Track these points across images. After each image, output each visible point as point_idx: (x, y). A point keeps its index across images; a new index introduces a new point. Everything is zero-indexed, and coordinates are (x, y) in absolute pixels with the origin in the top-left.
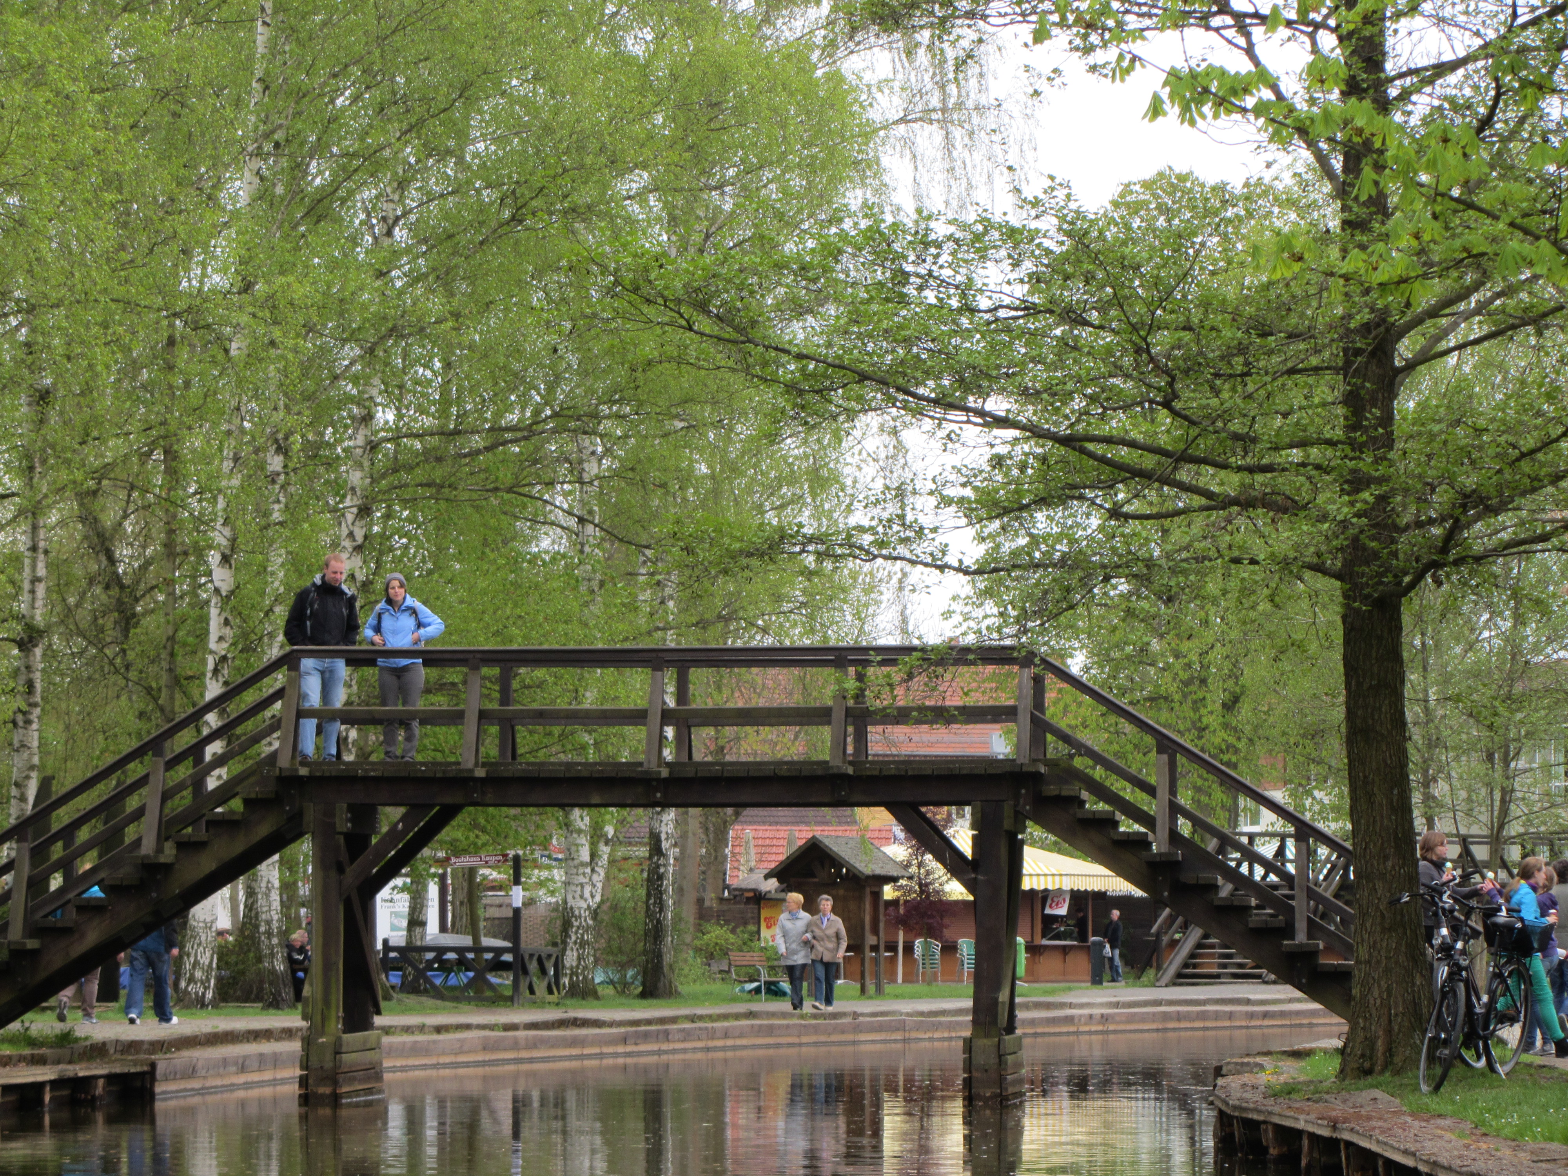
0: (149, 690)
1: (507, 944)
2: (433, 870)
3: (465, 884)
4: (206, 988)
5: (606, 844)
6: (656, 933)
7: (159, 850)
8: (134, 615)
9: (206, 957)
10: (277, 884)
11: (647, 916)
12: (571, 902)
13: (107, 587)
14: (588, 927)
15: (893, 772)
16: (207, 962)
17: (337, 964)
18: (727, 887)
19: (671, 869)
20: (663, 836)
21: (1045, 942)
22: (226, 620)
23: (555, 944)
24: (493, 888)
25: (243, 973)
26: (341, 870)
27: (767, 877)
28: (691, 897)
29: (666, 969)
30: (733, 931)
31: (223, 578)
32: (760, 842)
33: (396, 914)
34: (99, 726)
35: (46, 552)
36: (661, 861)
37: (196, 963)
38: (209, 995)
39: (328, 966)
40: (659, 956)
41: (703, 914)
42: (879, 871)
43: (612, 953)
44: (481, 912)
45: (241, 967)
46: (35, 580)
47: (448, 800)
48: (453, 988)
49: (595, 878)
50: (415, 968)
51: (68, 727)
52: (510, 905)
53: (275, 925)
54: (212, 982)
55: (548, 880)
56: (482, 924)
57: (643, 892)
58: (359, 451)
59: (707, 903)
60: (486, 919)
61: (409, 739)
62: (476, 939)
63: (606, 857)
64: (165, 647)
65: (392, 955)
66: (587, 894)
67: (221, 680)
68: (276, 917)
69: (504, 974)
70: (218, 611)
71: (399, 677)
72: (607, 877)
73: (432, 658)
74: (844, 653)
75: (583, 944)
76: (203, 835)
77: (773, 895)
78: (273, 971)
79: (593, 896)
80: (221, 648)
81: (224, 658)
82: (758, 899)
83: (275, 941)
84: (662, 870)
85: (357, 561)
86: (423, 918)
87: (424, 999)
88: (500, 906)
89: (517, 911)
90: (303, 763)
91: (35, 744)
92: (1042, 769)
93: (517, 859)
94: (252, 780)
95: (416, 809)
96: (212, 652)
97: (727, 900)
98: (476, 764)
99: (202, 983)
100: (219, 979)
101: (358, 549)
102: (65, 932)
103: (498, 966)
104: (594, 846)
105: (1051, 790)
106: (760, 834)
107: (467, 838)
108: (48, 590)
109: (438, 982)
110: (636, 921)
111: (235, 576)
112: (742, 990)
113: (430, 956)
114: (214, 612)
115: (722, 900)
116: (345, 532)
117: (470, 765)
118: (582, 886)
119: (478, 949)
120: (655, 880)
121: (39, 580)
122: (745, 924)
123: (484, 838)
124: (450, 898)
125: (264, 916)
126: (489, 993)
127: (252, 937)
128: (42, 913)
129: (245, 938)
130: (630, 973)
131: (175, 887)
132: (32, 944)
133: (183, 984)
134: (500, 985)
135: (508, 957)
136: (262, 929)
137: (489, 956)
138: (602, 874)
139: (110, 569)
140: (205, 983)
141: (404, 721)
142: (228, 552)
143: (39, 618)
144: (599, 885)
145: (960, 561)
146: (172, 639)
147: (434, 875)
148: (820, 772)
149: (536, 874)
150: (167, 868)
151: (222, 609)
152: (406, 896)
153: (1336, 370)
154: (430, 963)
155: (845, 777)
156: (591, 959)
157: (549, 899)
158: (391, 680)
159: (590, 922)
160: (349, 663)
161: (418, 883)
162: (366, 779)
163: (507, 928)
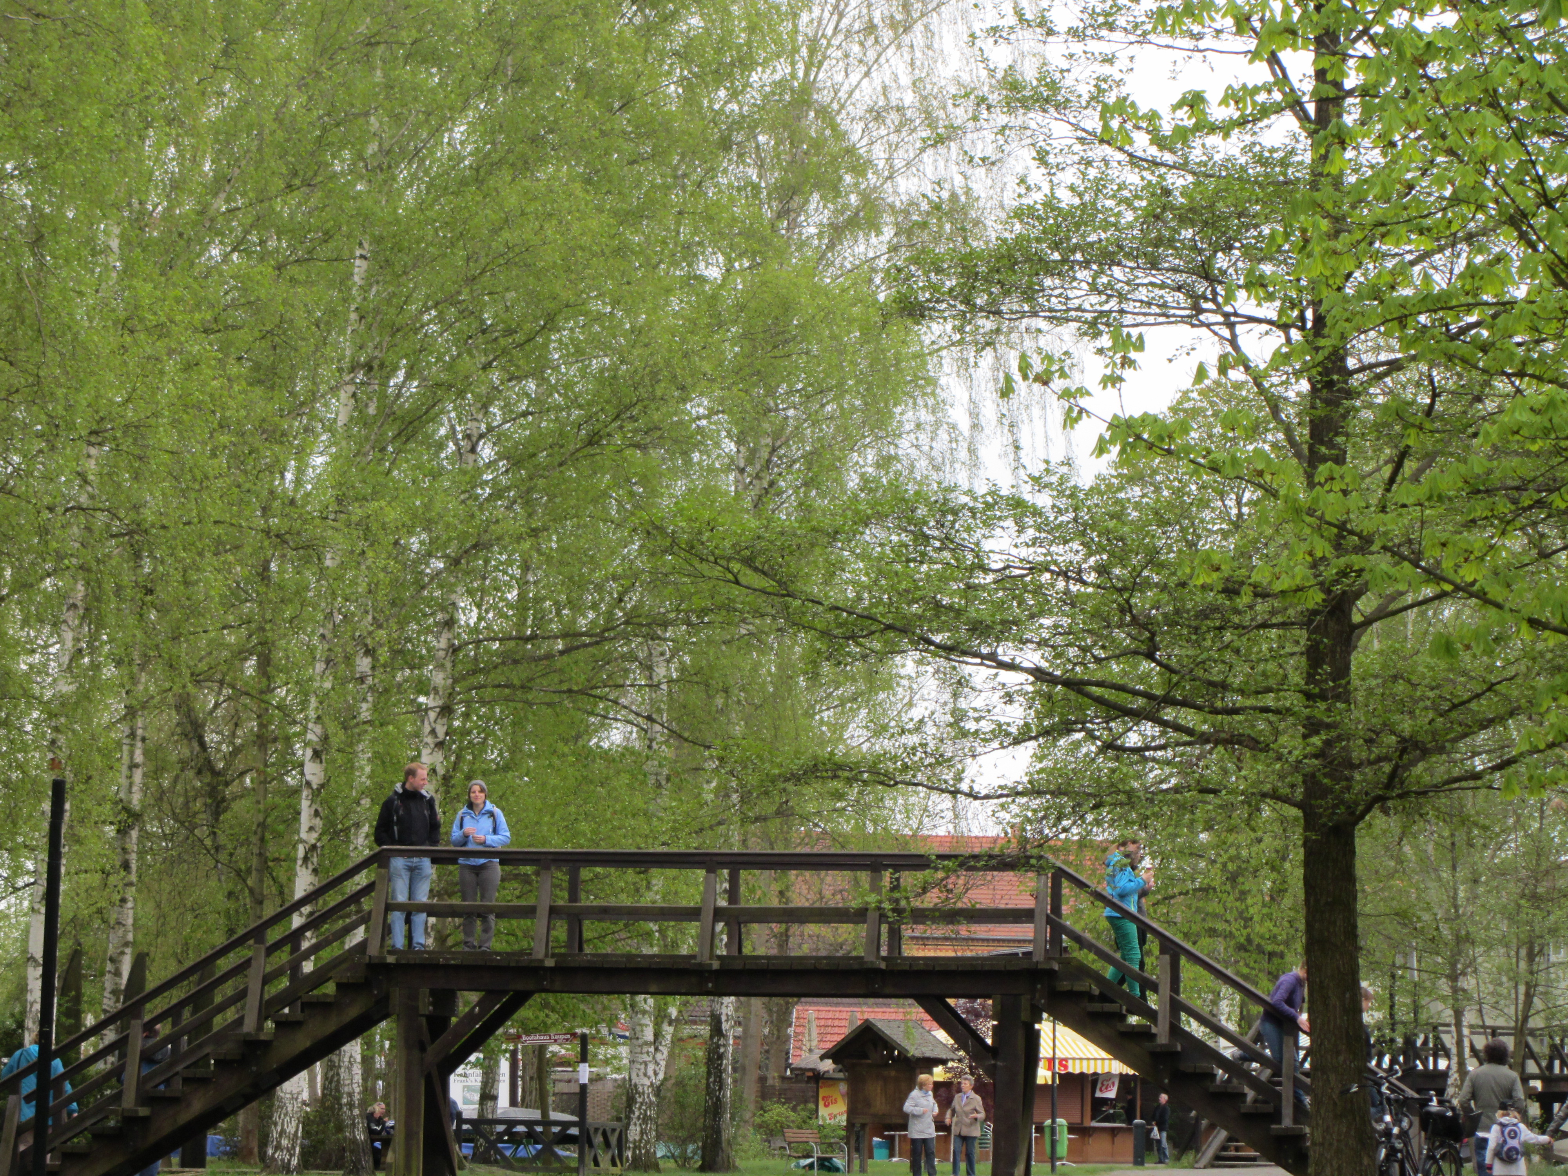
0: (238, 872)
1: (574, 1118)
2: (504, 1047)
3: (535, 1060)
4: (291, 1155)
5: (670, 1024)
6: (715, 1109)
7: (260, 1027)
8: (224, 800)
9: (292, 1126)
10: (359, 1058)
11: (708, 1094)
12: (635, 1079)
13: (199, 772)
14: (651, 1103)
15: (922, 968)
16: (293, 1131)
17: (418, 1133)
18: (788, 1066)
19: (730, 1049)
20: (724, 1018)
21: (1094, 1124)
22: (316, 811)
23: (619, 1119)
24: (561, 1064)
25: (322, 1142)
26: (423, 1048)
27: (823, 1058)
28: (753, 1074)
29: (724, 1145)
30: (794, 1109)
31: (314, 772)
32: (822, 1023)
33: (467, 1088)
34: (189, 904)
35: (143, 740)
36: (721, 1042)
37: (282, 1132)
38: (295, 1162)
39: (410, 1135)
40: (718, 1131)
41: (765, 1093)
42: (929, 1054)
43: (673, 1128)
44: (550, 1087)
45: (321, 1136)
46: (133, 766)
47: (520, 986)
48: (522, 1160)
49: (659, 1056)
50: (487, 1140)
51: (158, 905)
52: (577, 1080)
53: (357, 1097)
54: (298, 1149)
55: (614, 1057)
56: (551, 1099)
57: (703, 1069)
58: (442, 654)
59: (770, 1082)
60: (554, 1094)
61: (486, 930)
62: (545, 1113)
63: (669, 1037)
64: (255, 833)
65: (465, 1127)
66: (650, 1072)
67: (311, 867)
68: (357, 1090)
69: (572, 1147)
70: (308, 803)
71: (477, 875)
72: (671, 1055)
73: (507, 858)
74: (880, 860)
75: (645, 1119)
76: (299, 1016)
77: (832, 1074)
78: (354, 1141)
79: (656, 1074)
80: (312, 838)
81: (314, 847)
82: (817, 1078)
83: (356, 1112)
84: (722, 1050)
85: (439, 756)
86: (493, 1092)
87: (494, 1169)
88: (569, 1081)
89: (583, 1087)
90: (390, 953)
91: (130, 921)
92: (1056, 967)
93: (584, 1039)
94: (344, 966)
95: (491, 995)
96: (302, 841)
97: (789, 1078)
98: (546, 955)
99: (288, 1150)
100: (302, 1147)
101: (440, 745)
102: (173, 1101)
103: (565, 1139)
104: (658, 1026)
105: (1065, 985)
106: (823, 1015)
107: (537, 1017)
108: (145, 775)
109: (508, 1153)
110: (697, 1099)
111: (326, 770)
112: (798, 1166)
113: (501, 1128)
114: (305, 804)
115: (784, 1078)
116: (427, 729)
117: (541, 956)
118: (646, 1064)
119: (547, 1123)
120: (714, 1058)
121: (136, 766)
122: (806, 1102)
123: (554, 1017)
124: (520, 1073)
125: (346, 1089)
126: (556, 1165)
127: (332, 1108)
128: (152, 1084)
129: (325, 1109)
130: (691, 1148)
131: (274, 1062)
132: (143, 1112)
133: (270, 1152)
134: (567, 1157)
135: (574, 1131)
136: (344, 1100)
137: (556, 1129)
138: (666, 1052)
139: (203, 755)
140: (290, 1151)
141: (482, 914)
142: (319, 748)
143: (136, 800)
144: (663, 1063)
145: (971, 788)
146: (262, 825)
147: (506, 1051)
148: (856, 967)
149: (602, 1052)
150: (266, 1045)
151: (312, 801)
152: (478, 1071)
153: (1301, 625)
154: (500, 1135)
155: (878, 971)
156: (654, 1134)
157: (614, 1076)
158: (470, 877)
159: (653, 1099)
160: (434, 861)
161: (490, 1059)
162: (447, 967)
163: (575, 1103)
